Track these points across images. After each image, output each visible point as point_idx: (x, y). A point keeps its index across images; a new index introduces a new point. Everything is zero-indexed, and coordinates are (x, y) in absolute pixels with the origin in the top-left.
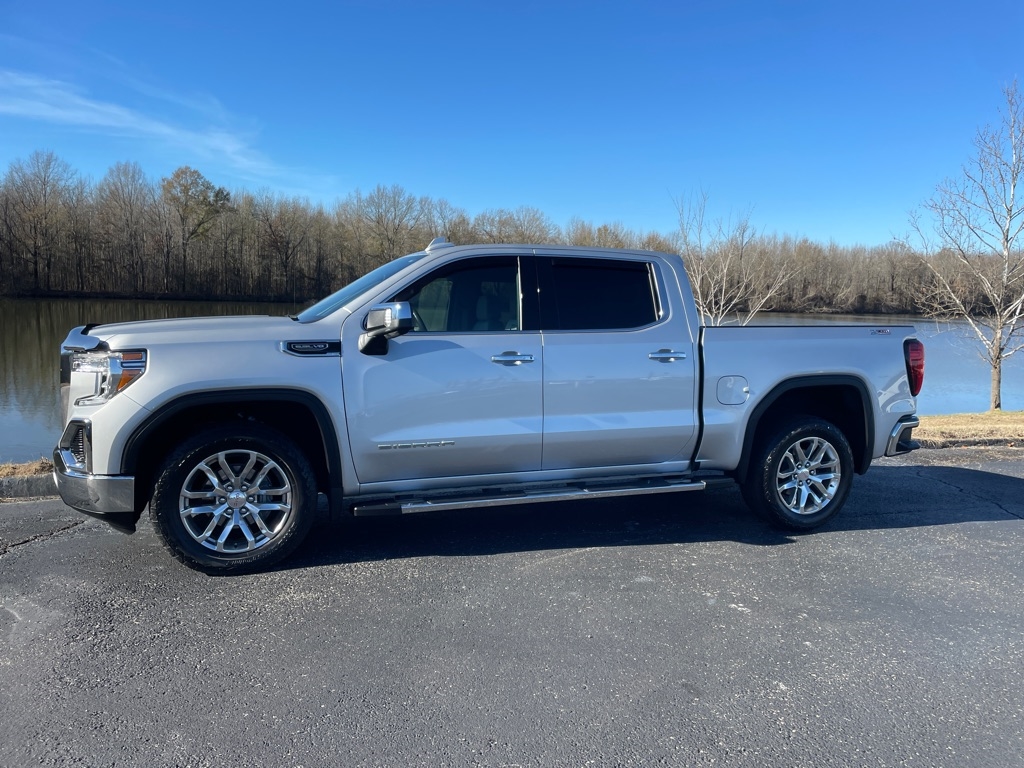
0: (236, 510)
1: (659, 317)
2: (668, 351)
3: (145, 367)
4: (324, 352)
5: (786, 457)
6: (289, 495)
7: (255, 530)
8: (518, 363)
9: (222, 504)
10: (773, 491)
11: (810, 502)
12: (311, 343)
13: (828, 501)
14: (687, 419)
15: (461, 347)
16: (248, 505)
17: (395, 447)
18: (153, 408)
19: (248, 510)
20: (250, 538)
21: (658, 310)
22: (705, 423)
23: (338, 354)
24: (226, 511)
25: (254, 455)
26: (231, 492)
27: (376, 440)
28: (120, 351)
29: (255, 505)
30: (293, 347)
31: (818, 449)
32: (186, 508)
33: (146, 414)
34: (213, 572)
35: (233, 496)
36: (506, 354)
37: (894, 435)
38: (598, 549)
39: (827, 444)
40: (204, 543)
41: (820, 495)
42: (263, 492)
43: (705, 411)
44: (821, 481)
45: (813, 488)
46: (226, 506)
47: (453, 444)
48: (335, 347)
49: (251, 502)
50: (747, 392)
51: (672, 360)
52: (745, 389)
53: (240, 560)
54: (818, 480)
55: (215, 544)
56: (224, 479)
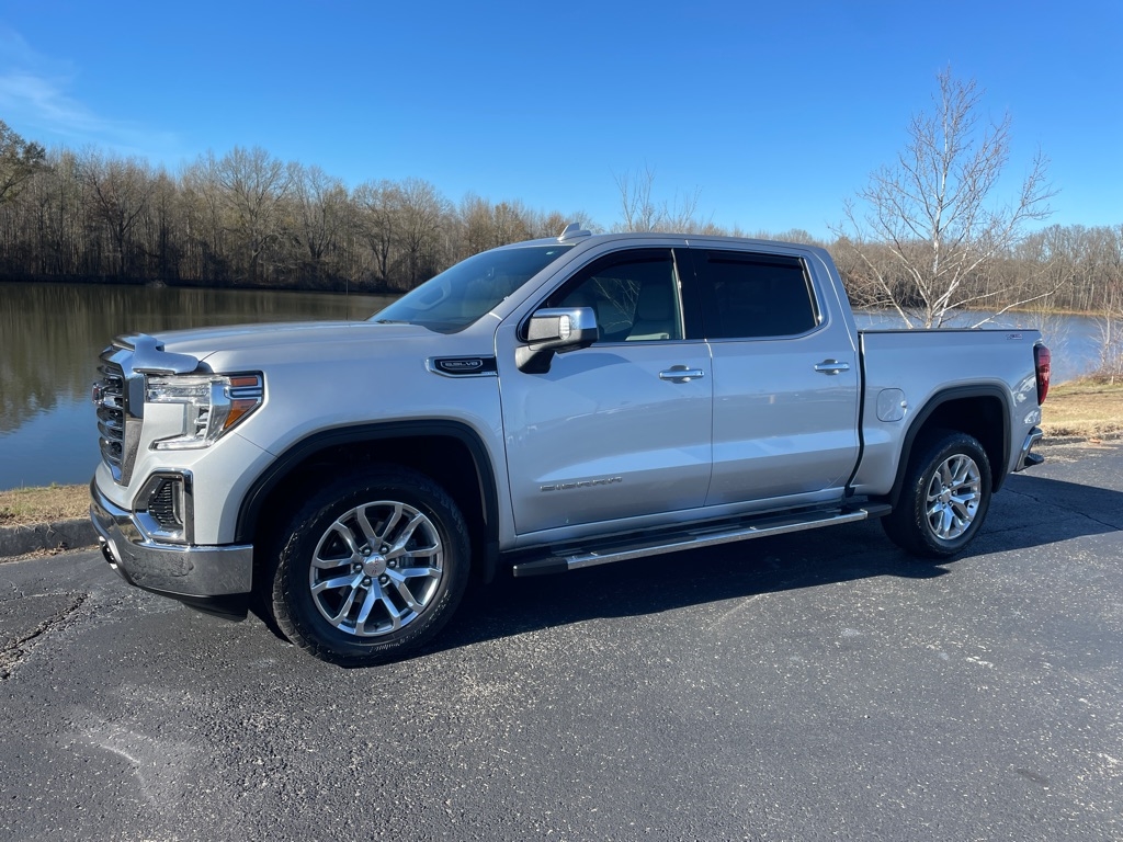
0: (375, 579)
1: (818, 322)
2: (830, 362)
3: (262, 395)
4: (478, 371)
5: (935, 478)
6: (439, 556)
7: (400, 603)
8: (687, 379)
9: (359, 572)
10: (923, 517)
11: (953, 525)
12: (463, 360)
13: (969, 523)
15: (628, 361)
16: (388, 572)
17: (559, 489)
18: (278, 451)
19: (388, 577)
20: (394, 613)
21: (817, 314)
22: (866, 443)
23: (494, 373)
24: (363, 582)
25: (399, 506)
26: (368, 555)
27: (540, 480)
28: (224, 375)
29: (398, 571)
30: (441, 365)
31: (963, 467)
32: (317, 582)
33: (271, 459)
34: (349, 662)
35: (372, 560)
36: (675, 369)
37: (1025, 447)
39: (970, 461)
40: (341, 627)
41: (962, 517)
42: (410, 554)
43: (865, 430)
44: (962, 502)
45: (956, 510)
46: (363, 575)
47: (620, 481)
48: (490, 364)
49: (392, 568)
50: (904, 407)
51: (837, 372)
52: (902, 404)
53: (385, 646)
54: (960, 501)
55: (355, 627)
56: (360, 539)
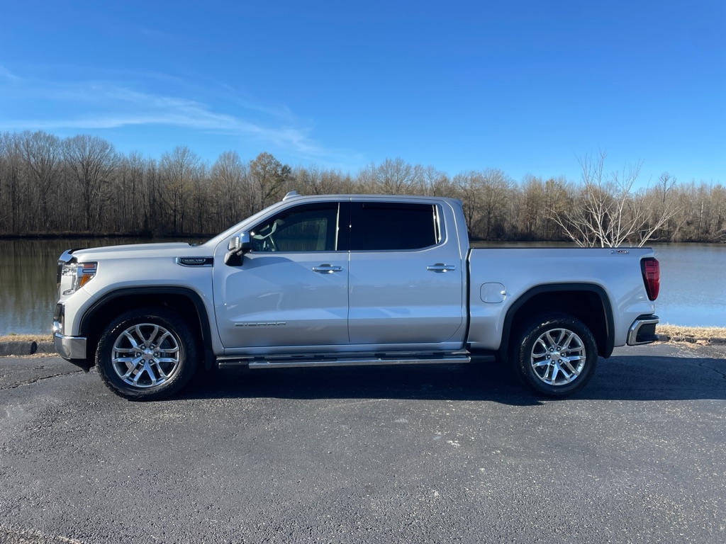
0: (147, 361)
1: (438, 241)
2: (442, 265)
3: (95, 272)
4: (202, 264)
5: (538, 343)
6: (178, 353)
7: (157, 374)
8: (331, 272)
9: (138, 356)
10: (528, 367)
11: (560, 376)
12: (195, 259)
13: (575, 377)
14: (458, 312)
15: (291, 261)
16: (154, 358)
17: (246, 325)
18: (97, 297)
19: (154, 361)
20: (153, 379)
21: (438, 237)
22: (471, 316)
23: (211, 265)
24: (140, 361)
25: (157, 327)
26: (144, 349)
27: (233, 320)
28: (83, 263)
29: (158, 358)
30: (184, 261)
31: (566, 337)
32: (116, 358)
33: (94, 300)
34: (131, 399)
35: (146, 352)
36: (323, 266)
37: (633, 329)
38: (387, 400)
39: (573, 334)
40: (126, 381)
41: (569, 372)
42: (163, 350)
43: (471, 307)
44: (569, 361)
45: (564, 366)
46: (141, 358)
47: (285, 324)
48: (210, 261)
49: (156, 357)
50: (505, 294)
51: (445, 271)
52: (502, 292)
53: (146, 392)
54: (566, 360)
55: (132, 381)
56: (139, 342)
